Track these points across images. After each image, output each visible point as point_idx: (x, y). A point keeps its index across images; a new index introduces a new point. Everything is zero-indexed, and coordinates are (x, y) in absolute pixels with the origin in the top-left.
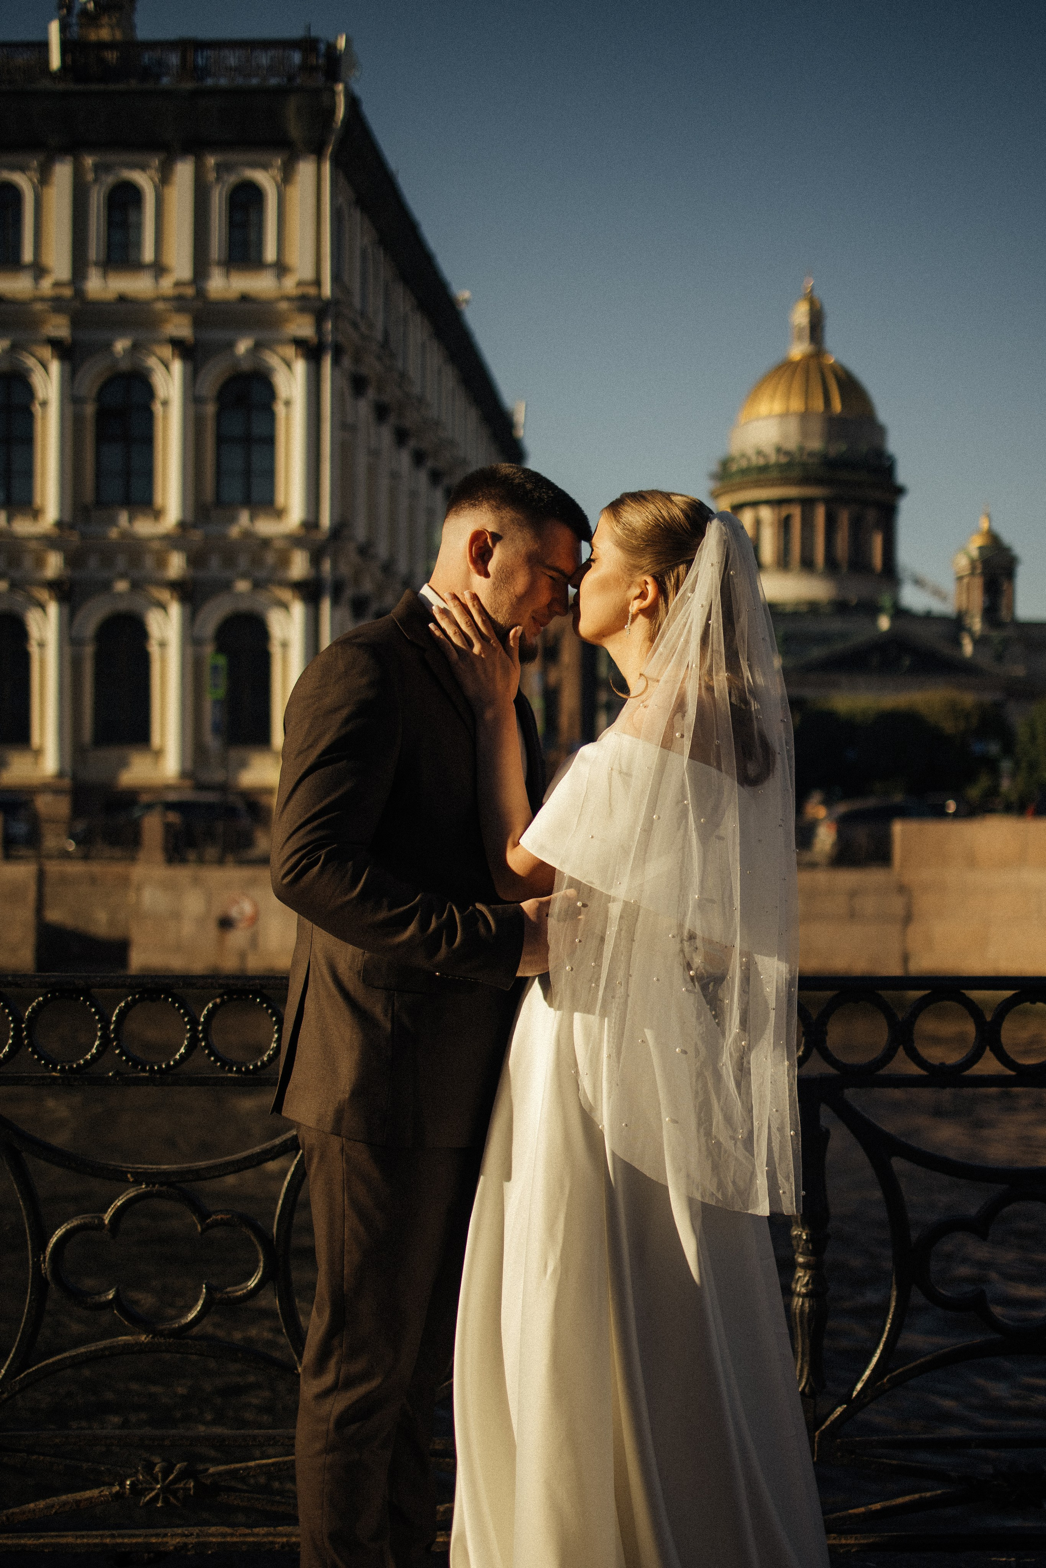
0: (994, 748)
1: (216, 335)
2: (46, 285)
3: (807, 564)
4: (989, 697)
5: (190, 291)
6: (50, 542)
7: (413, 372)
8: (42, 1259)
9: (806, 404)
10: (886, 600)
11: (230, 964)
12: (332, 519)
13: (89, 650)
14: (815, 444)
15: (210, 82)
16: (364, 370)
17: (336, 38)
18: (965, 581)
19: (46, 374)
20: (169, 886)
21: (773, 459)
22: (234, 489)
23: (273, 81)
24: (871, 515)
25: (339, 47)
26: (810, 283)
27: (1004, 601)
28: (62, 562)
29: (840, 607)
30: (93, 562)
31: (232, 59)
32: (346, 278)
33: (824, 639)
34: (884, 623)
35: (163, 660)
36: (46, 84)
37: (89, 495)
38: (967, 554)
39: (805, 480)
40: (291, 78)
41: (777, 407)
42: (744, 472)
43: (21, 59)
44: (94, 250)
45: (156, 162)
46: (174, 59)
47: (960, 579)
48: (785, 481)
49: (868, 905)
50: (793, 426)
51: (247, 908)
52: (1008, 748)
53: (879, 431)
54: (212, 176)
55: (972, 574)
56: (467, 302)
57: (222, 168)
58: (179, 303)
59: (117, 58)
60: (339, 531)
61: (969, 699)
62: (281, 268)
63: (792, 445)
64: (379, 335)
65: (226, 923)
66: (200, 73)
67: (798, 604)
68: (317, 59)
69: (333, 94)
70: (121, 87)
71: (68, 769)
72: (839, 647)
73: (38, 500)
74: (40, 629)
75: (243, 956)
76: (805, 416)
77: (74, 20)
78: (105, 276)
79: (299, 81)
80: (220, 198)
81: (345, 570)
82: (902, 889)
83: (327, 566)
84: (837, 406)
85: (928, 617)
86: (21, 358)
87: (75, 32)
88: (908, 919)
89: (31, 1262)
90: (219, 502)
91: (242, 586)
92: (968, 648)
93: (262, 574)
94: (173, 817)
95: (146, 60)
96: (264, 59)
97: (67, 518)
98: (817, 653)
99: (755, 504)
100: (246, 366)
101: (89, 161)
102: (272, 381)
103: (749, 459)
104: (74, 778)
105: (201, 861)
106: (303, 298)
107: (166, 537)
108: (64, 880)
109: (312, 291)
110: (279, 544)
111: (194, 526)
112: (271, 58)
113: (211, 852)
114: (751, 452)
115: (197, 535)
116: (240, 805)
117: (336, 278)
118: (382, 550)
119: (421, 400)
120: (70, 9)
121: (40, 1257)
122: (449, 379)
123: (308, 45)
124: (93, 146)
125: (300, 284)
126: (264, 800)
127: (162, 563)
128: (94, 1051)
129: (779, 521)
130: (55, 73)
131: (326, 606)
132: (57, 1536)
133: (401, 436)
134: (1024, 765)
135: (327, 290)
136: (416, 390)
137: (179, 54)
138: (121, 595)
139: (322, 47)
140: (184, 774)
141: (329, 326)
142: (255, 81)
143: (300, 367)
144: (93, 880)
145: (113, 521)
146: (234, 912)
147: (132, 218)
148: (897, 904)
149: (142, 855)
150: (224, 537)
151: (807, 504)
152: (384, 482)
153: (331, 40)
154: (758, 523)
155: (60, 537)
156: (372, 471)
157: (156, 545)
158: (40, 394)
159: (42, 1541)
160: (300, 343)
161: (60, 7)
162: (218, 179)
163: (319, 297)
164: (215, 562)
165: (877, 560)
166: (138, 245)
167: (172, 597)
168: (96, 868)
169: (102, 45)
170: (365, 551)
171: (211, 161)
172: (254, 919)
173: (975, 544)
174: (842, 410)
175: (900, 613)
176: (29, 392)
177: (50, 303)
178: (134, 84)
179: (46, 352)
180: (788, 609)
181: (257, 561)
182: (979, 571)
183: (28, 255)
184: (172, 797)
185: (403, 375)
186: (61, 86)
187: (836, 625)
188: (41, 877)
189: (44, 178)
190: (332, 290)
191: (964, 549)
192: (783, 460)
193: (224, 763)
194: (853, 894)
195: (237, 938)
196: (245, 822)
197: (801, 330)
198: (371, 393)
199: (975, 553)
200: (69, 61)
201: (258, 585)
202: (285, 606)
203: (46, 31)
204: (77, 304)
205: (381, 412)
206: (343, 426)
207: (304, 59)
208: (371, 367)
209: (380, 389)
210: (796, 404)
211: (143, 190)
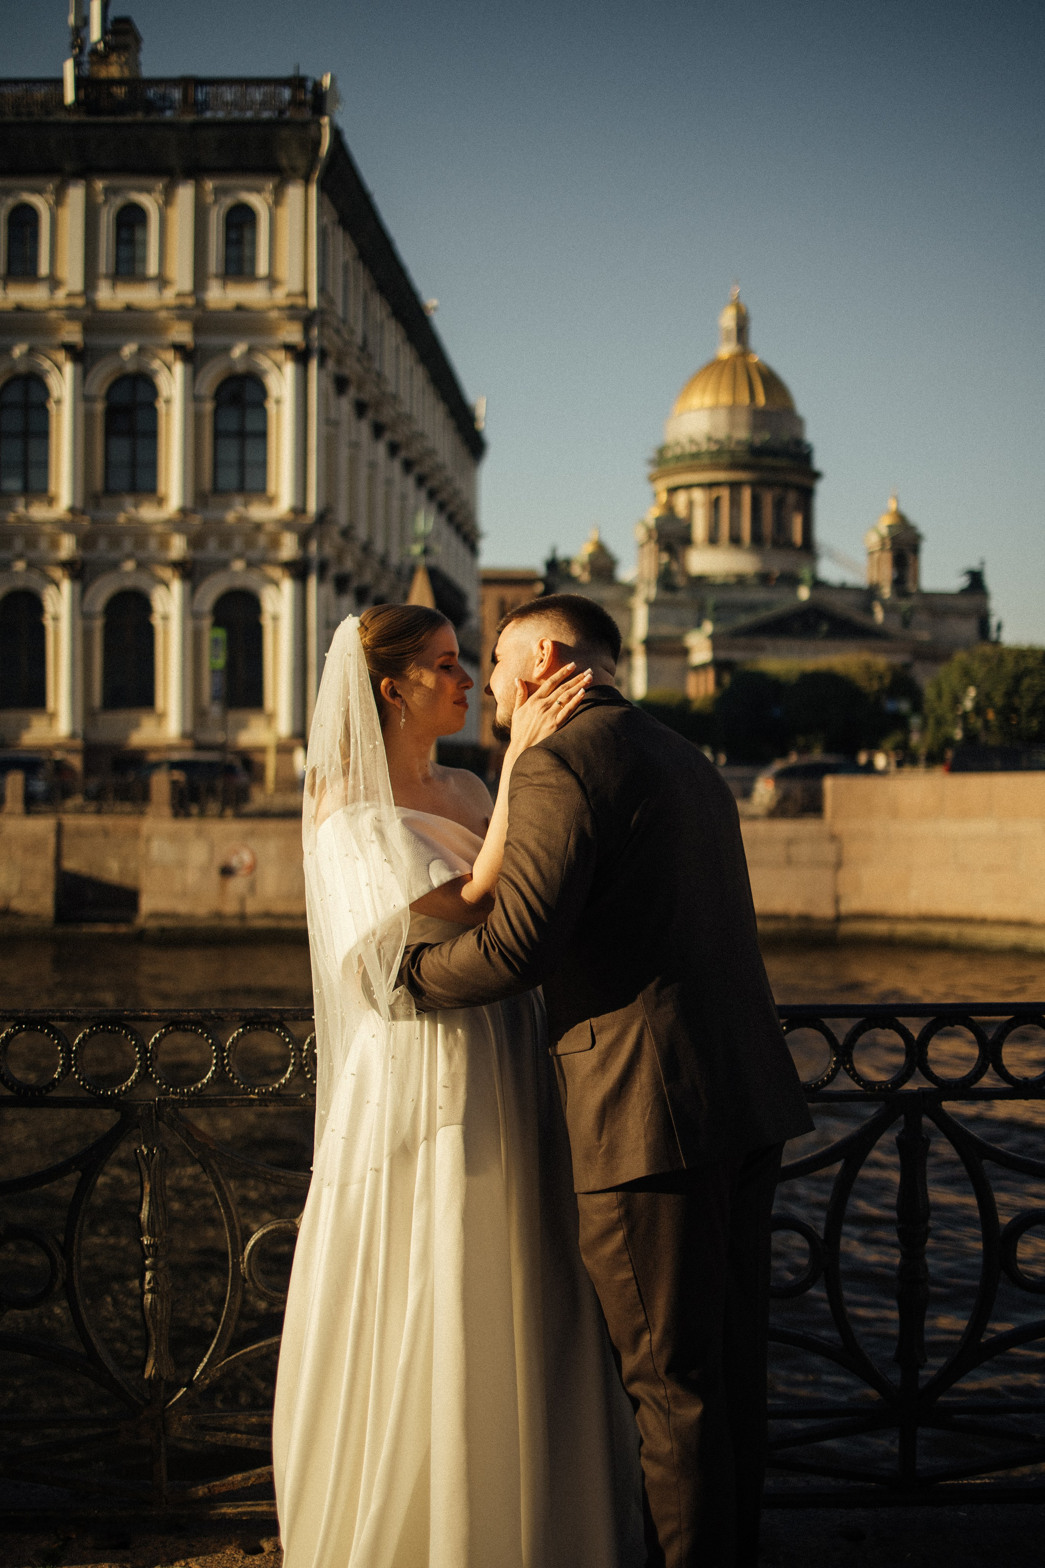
0: (904, 706)
1: (214, 340)
2: (61, 296)
3: (735, 540)
4: (899, 659)
5: (190, 301)
6: (64, 526)
7: (389, 371)
8: (240, 1260)
9: (734, 398)
10: (805, 573)
11: (231, 907)
12: (317, 504)
13: (98, 624)
14: (742, 434)
15: (209, 115)
16: (346, 372)
17: (322, 76)
18: (876, 556)
19: (60, 375)
20: (174, 838)
21: (704, 447)
22: (229, 478)
23: (266, 115)
24: (792, 498)
25: (324, 85)
26: (736, 291)
27: (910, 574)
28: (74, 544)
29: (764, 578)
30: (103, 544)
31: (228, 94)
32: (330, 289)
33: (751, 607)
34: (804, 593)
35: (166, 633)
36: (62, 117)
37: (98, 484)
38: (878, 532)
39: (734, 466)
40: (281, 112)
41: (708, 400)
42: (678, 458)
43: (40, 93)
44: (104, 264)
45: (160, 186)
46: (177, 94)
47: (871, 554)
48: (715, 467)
49: (803, 851)
50: (722, 418)
51: (246, 857)
52: (917, 706)
53: (798, 422)
54: (210, 199)
55: (882, 549)
56: (435, 309)
57: (219, 192)
58: (181, 312)
59: (126, 93)
60: (323, 517)
61: (881, 661)
62: (272, 281)
63: (721, 433)
64: (358, 340)
65: (227, 872)
66: (202, 106)
67: (727, 576)
68: (305, 94)
69: (319, 126)
70: (128, 118)
71: (80, 731)
72: (764, 614)
73: (52, 488)
74: (54, 605)
75: (242, 901)
76: (732, 409)
77: (85, 58)
78: (114, 286)
79: (288, 114)
80: (218, 218)
81: (329, 551)
82: (834, 838)
83: (313, 547)
84: (761, 400)
85: (843, 588)
86: (39, 361)
87: (86, 69)
88: (838, 865)
89: (230, 1263)
90: (216, 490)
91: (238, 565)
92: (879, 615)
93: (254, 554)
94: (179, 776)
95: (152, 95)
96: (257, 94)
97: (79, 505)
98: (744, 620)
99: (688, 487)
100: (240, 368)
101: (100, 185)
102: (264, 381)
103: (683, 448)
104: (85, 739)
105: (202, 814)
106: (292, 307)
107: (168, 522)
108: (80, 833)
109: (300, 301)
110: (270, 528)
111: (194, 511)
112: (264, 94)
113: (213, 807)
114: (684, 441)
115: (196, 520)
116: (238, 763)
117: (322, 290)
118: (362, 532)
119: (395, 397)
120: (81, 50)
121: (239, 1258)
122: (420, 376)
123: (297, 82)
124: (103, 172)
125: (289, 295)
126: (257, 757)
127: (165, 545)
128: (288, 1075)
129: (710, 502)
130: (70, 106)
131: (313, 583)
132: (253, 1505)
133: (378, 430)
134: (931, 721)
135: (313, 301)
136: (391, 388)
137: (181, 90)
138: (127, 574)
139: (310, 85)
140: (184, 735)
141: (315, 332)
142: (249, 114)
143: (289, 369)
144: (106, 833)
145: (121, 508)
146: (234, 862)
147: (138, 235)
148: (828, 851)
149: (151, 809)
150: (221, 522)
151: (735, 487)
152: (363, 473)
153: (318, 78)
154: (691, 504)
155: (72, 521)
156: (353, 461)
157: (159, 529)
158: (55, 392)
159: (239, 1510)
160: (289, 348)
161: (73, 47)
162: (216, 201)
163: (306, 307)
164: (212, 545)
165: (797, 536)
166: (144, 260)
167: (174, 575)
168: (108, 821)
169: (112, 82)
170: (347, 533)
171: (209, 185)
172: (252, 868)
173: (884, 523)
174: (766, 405)
175: (817, 584)
176: (45, 391)
177: (64, 312)
178: (140, 116)
179: (61, 356)
180: (719, 581)
181: (250, 543)
182: (888, 547)
183: (44, 269)
184: (176, 756)
185: (379, 375)
186: (75, 118)
187: (760, 595)
188: (59, 831)
189: (59, 200)
190: (318, 302)
191: (875, 529)
192: (714, 447)
193: (224, 727)
194: (790, 842)
195: (237, 885)
196: (242, 778)
197: (728, 332)
198: (352, 392)
199: (884, 531)
200: (82, 94)
201: (251, 565)
202: (276, 584)
203: (61, 69)
204: (88, 313)
205: (361, 408)
206: (329, 422)
207: (294, 96)
208: (352, 368)
209: (360, 387)
210: (725, 398)
211: (149, 210)
